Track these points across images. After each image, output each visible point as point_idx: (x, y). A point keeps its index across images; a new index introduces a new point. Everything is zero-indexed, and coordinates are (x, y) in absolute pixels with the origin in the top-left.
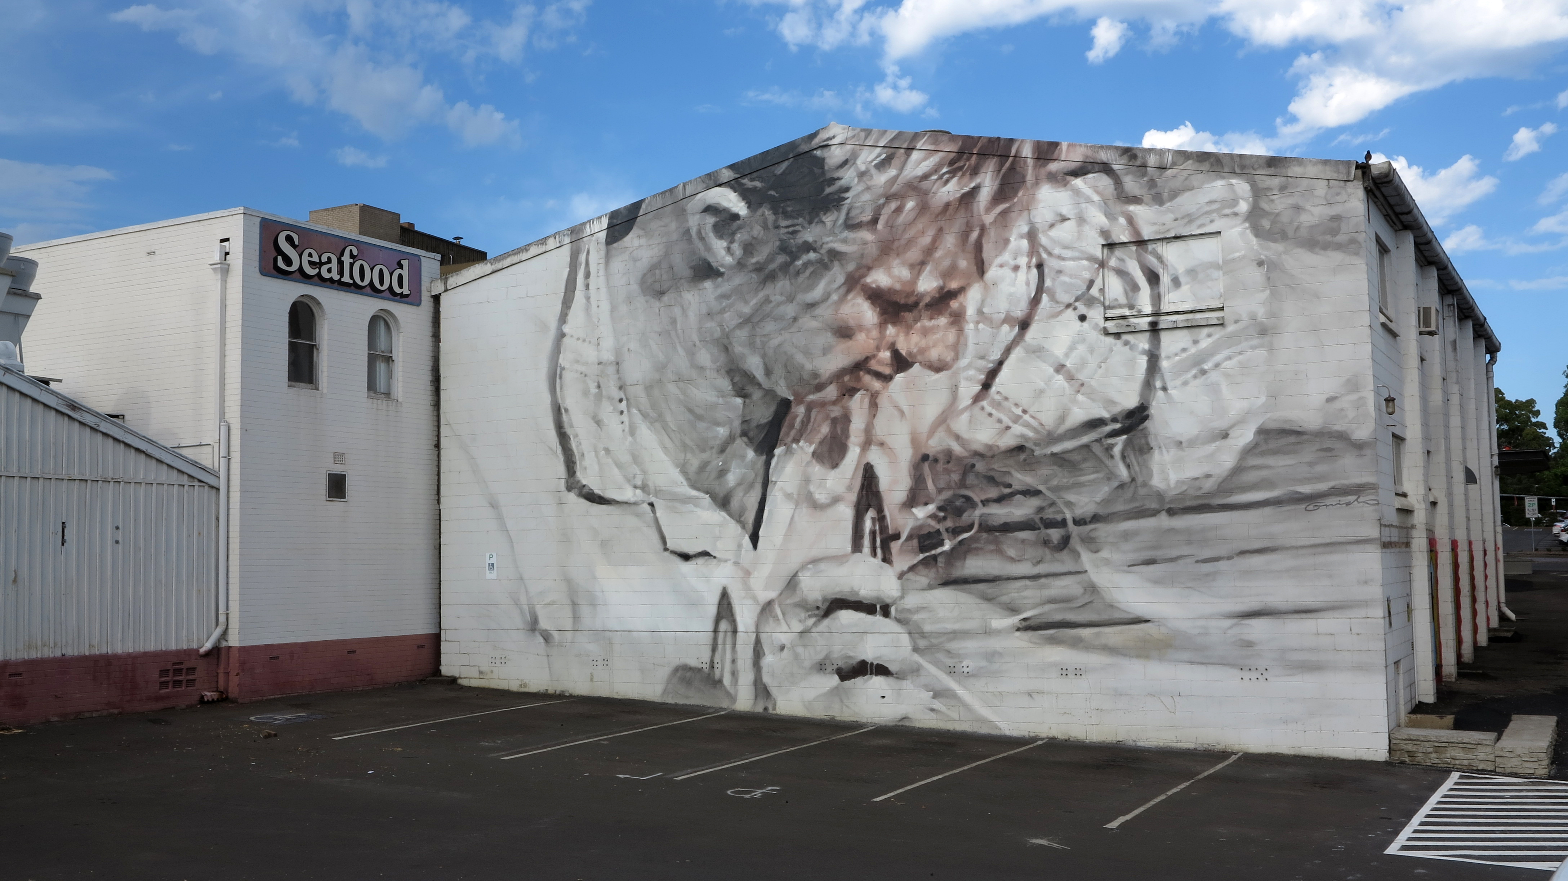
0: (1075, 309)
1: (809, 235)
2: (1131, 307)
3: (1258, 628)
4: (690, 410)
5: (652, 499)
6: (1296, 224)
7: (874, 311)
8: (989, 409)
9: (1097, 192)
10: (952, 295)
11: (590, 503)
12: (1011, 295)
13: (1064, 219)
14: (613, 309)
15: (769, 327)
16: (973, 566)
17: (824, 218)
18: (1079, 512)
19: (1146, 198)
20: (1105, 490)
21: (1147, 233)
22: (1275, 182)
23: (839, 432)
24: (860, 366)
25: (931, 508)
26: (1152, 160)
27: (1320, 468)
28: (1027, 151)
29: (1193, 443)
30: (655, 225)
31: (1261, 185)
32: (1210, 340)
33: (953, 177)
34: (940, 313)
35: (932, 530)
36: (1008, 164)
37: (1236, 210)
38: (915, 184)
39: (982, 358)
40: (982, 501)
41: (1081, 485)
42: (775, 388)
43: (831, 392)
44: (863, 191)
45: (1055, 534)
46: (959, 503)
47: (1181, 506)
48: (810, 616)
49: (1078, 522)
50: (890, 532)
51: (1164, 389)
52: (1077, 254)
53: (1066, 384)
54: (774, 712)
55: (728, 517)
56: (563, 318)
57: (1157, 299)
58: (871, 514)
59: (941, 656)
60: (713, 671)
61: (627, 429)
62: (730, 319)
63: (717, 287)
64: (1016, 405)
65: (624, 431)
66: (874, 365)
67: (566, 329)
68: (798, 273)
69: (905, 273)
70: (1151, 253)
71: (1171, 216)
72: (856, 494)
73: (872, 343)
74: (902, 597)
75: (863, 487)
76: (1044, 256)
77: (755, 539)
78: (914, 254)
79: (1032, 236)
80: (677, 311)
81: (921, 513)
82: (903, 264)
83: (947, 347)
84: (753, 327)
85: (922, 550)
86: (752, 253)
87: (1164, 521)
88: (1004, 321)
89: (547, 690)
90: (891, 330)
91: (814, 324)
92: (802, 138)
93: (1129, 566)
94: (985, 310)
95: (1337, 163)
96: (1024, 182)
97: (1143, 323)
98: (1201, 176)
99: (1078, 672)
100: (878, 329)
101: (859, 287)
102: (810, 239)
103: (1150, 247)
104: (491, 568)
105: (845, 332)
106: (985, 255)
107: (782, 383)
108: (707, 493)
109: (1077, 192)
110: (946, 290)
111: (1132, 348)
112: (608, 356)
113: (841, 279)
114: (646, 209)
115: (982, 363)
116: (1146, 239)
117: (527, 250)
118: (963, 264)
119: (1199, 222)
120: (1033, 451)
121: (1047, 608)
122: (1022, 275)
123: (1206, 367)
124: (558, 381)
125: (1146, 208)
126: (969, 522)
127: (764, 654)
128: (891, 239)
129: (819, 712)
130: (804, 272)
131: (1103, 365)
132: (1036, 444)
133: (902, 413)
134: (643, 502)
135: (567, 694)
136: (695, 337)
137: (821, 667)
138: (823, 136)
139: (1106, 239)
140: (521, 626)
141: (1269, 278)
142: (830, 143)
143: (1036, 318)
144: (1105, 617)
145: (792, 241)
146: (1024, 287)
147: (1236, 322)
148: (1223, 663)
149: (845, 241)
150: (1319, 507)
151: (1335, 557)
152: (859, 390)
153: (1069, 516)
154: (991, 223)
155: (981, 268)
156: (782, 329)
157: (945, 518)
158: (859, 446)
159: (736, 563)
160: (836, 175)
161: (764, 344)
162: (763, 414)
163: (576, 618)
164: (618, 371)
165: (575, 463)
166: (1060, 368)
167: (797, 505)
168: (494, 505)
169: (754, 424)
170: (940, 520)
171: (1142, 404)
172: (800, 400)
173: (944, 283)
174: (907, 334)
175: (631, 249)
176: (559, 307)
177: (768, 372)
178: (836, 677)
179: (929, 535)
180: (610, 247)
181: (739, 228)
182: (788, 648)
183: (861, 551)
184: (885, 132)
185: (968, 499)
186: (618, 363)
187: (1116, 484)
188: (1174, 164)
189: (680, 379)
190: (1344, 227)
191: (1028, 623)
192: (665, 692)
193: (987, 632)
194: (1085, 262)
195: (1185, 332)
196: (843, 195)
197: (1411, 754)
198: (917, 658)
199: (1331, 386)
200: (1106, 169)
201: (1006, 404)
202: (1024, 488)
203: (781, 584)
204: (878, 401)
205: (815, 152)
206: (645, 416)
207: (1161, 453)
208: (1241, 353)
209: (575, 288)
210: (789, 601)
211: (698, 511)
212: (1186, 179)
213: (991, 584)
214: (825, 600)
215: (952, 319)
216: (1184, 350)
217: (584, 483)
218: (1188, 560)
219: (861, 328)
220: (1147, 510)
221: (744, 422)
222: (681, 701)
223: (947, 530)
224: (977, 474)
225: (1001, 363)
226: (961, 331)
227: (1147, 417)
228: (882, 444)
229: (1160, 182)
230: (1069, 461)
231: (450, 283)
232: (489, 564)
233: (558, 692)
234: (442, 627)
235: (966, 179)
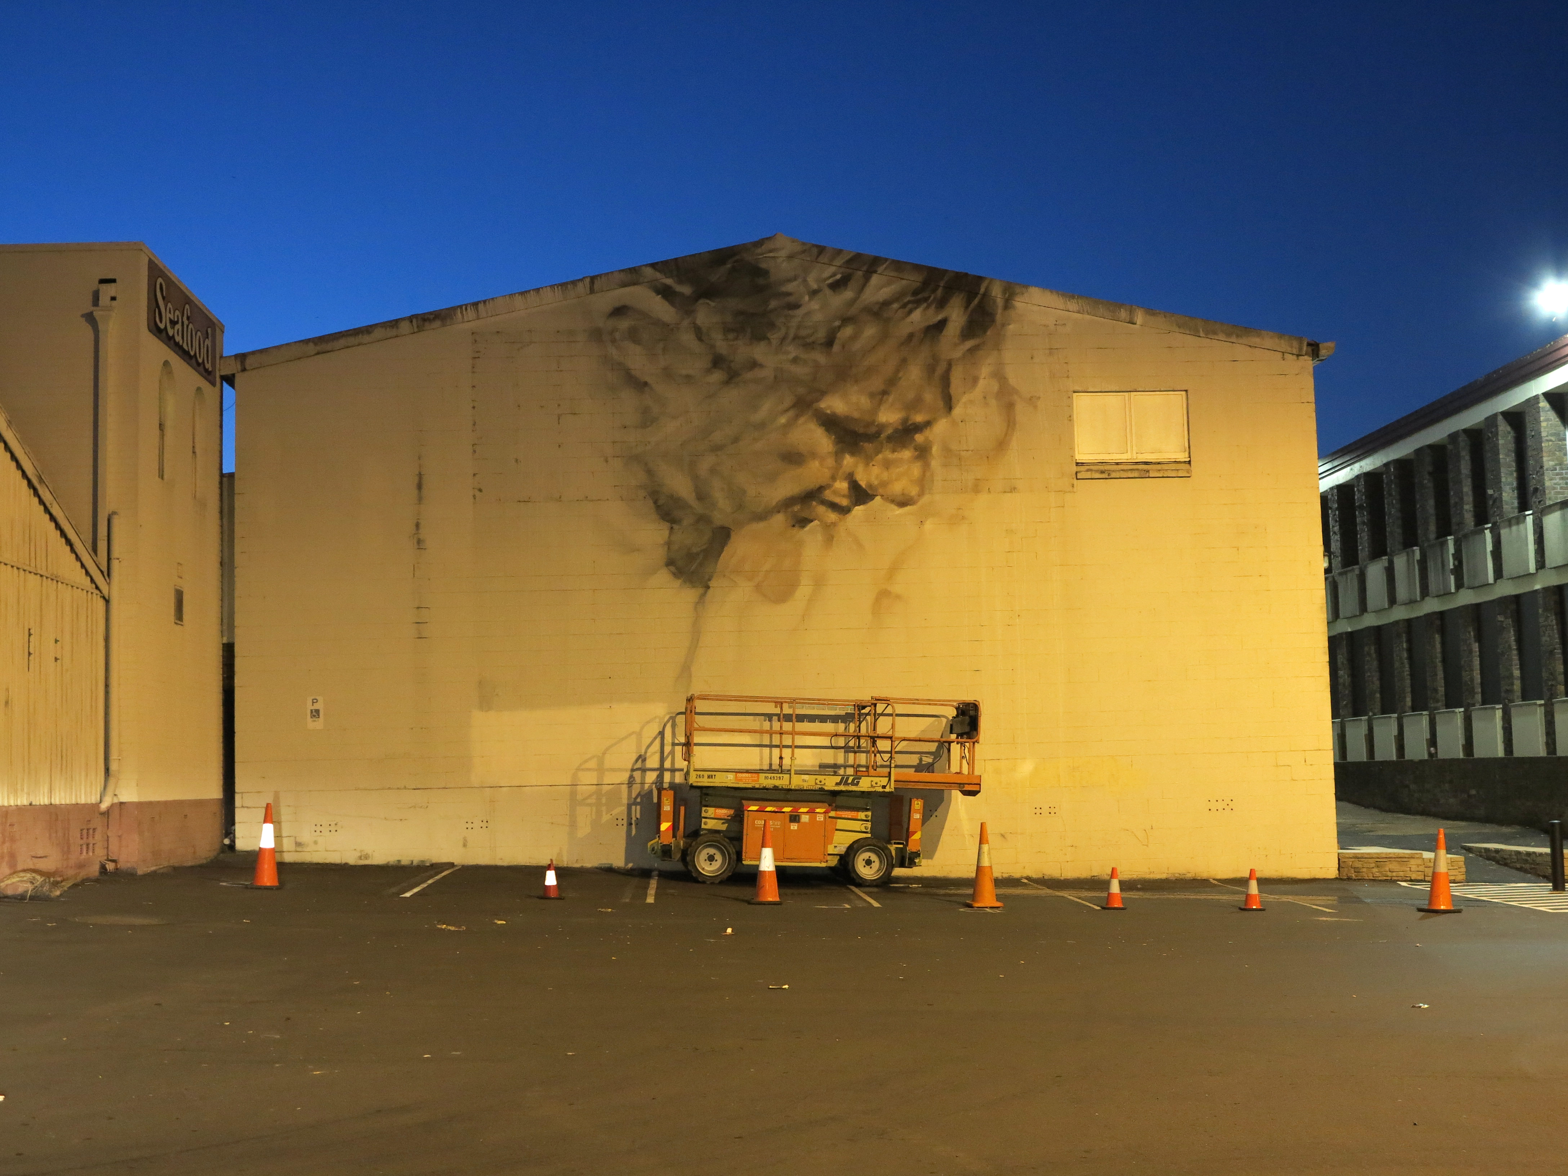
7: (830, 438)
10: (918, 428)
12: (979, 433)
17: (769, 335)
23: (787, 564)
24: (812, 496)
26: (1123, 315)
28: (998, 291)
32: (1179, 492)
33: (917, 307)
34: (904, 446)
36: (976, 301)
38: (876, 309)
42: (710, 514)
43: (778, 521)
66: (828, 495)
73: (827, 473)
76: (1014, 397)
78: (877, 383)
82: (863, 392)
83: (912, 481)
88: (974, 459)
89: (399, 861)
90: (848, 460)
91: (757, 447)
94: (952, 446)
96: (993, 321)
97: (1117, 470)
98: (1168, 335)
99: (1052, 811)
100: (833, 458)
101: (810, 412)
104: (314, 716)
105: (793, 458)
106: (953, 391)
110: (910, 422)
113: (789, 401)
118: (929, 396)
122: (993, 414)
128: (848, 364)
133: (861, 548)
135: (428, 864)
138: (768, 246)
142: (776, 255)
147: (1204, 476)
152: (811, 521)
154: (958, 359)
155: (949, 404)
158: (812, 580)
160: (783, 289)
162: (694, 542)
169: (682, 552)
172: (740, 529)
173: (908, 416)
174: (867, 464)
177: (700, 496)
191: (1000, 764)
192: (567, 854)
195: (1156, 482)
196: (791, 311)
197: (1357, 870)
204: (834, 534)
205: (758, 262)
215: (917, 453)
221: (670, 550)
222: (589, 864)
226: (926, 466)
231: (249, 362)
232: (312, 710)
233: (415, 863)
234: (237, 790)
235: (932, 310)
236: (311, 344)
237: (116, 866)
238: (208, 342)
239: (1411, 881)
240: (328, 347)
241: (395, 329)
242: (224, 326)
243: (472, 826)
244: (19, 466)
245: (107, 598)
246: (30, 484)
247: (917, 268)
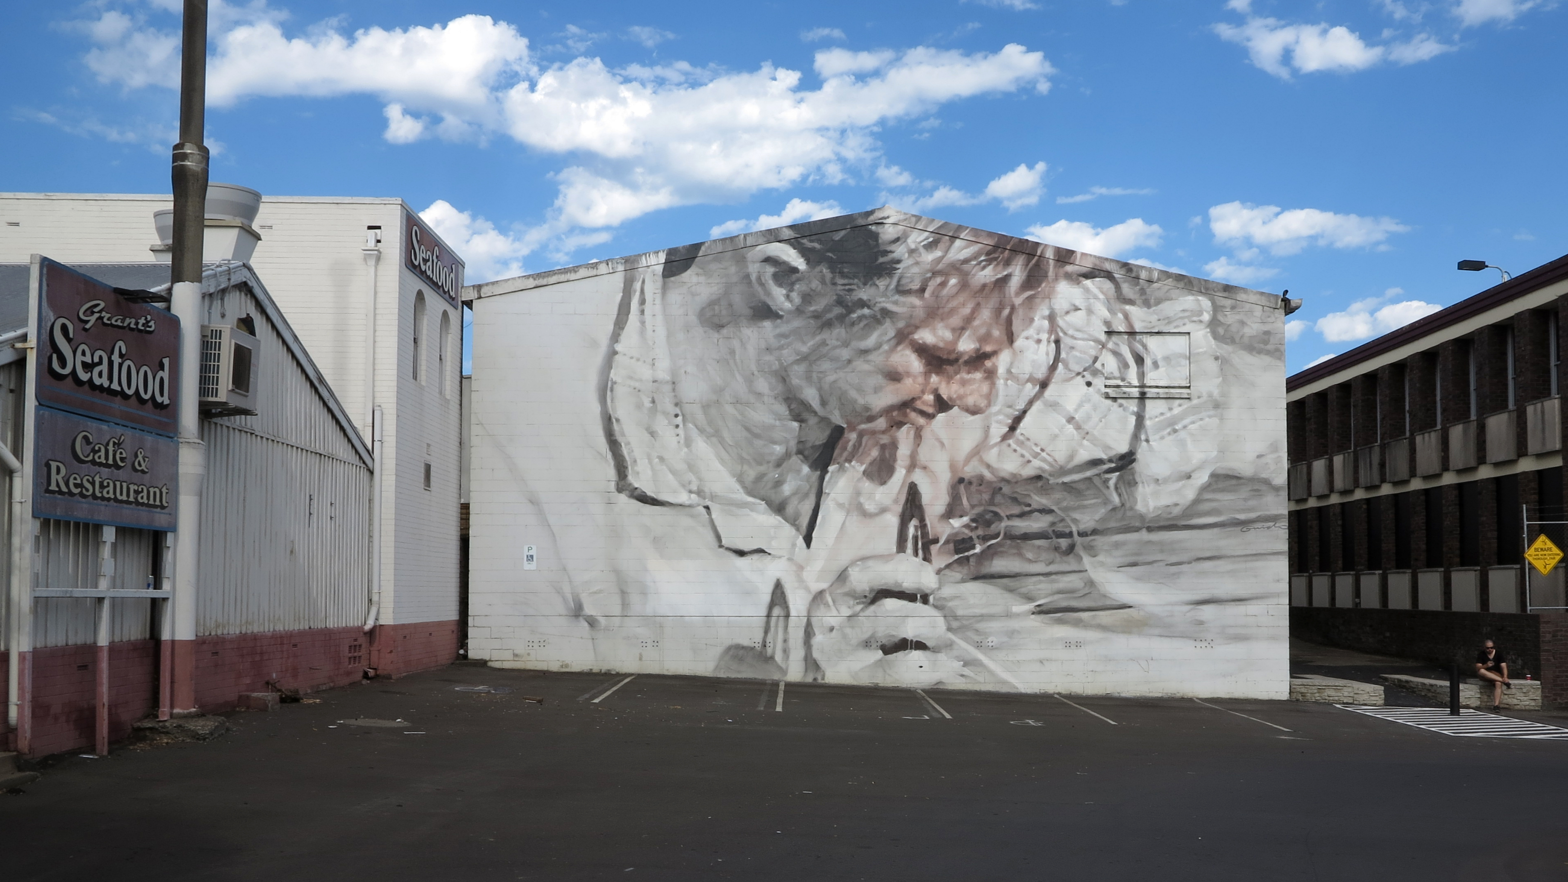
0: (1083, 376)
1: (864, 294)
2: (1123, 380)
3: (1208, 612)
4: (748, 429)
5: (708, 503)
6: (1241, 334)
7: (921, 362)
8: (1014, 446)
9: (1102, 293)
10: (987, 356)
11: (642, 504)
12: (1033, 361)
13: (1077, 309)
14: (669, 335)
15: (826, 365)
16: (999, 565)
17: (877, 282)
18: (1082, 527)
19: (1138, 302)
20: (1102, 511)
21: (1138, 327)
22: (1228, 303)
23: (887, 455)
24: (907, 405)
25: (966, 520)
26: (1143, 275)
27: (1252, 503)
28: (1050, 254)
29: (1166, 480)
30: (714, 266)
31: (1219, 303)
32: (1180, 409)
33: (989, 265)
34: (976, 369)
35: (965, 537)
36: (1034, 261)
37: (1201, 318)
38: (958, 266)
39: (1010, 407)
40: (1007, 516)
41: (1085, 507)
42: (830, 417)
43: (881, 423)
44: (912, 265)
45: (1064, 543)
46: (988, 517)
47: (1157, 525)
48: (858, 603)
49: (1081, 534)
50: (930, 537)
51: (1147, 441)
52: (1086, 336)
53: (1075, 432)
54: (823, 682)
55: (783, 521)
56: (615, 337)
57: (1141, 375)
58: (914, 523)
59: (970, 634)
60: (766, 650)
61: (682, 442)
62: (788, 355)
63: (776, 327)
64: (1036, 444)
65: (679, 442)
66: (919, 405)
67: (618, 347)
68: (853, 324)
69: (948, 335)
70: (1138, 342)
71: (1156, 317)
72: (901, 506)
73: (918, 388)
74: (939, 588)
75: (907, 500)
76: (1061, 334)
77: (808, 540)
78: (956, 321)
79: (1052, 318)
80: (736, 343)
81: (957, 523)
82: (946, 327)
83: (981, 396)
84: (811, 365)
85: (957, 552)
86: (810, 303)
87: (1144, 535)
88: (1028, 380)
89: (591, 669)
90: (934, 379)
91: (866, 367)
92: (859, 213)
93: (1118, 567)
94: (1013, 370)
95: (1270, 295)
96: (1047, 276)
97: (1135, 392)
98: (1178, 291)
99: (1078, 645)
100: (923, 377)
101: (907, 342)
102: (865, 297)
103: (1138, 337)
104: (530, 560)
105: (894, 376)
106: (1014, 328)
107: (837, 413)
108: (763, 500)
109: (1087, 290)
110: (981, 352)
111: (1125, 409)
112: (663, 374)
113: (892, 333)
114: (706, 251)
115: (1010, 411)
116: (1137, 331)
117: (576, 272)
118: (996, 333)
119: (1175, 324)
120: (1048, 480)
121: (1056, 597)
122: (1043, 346)
123: (1177, 428)
124: (609, 393)
125: (1138, 309)
126: (997, 531)
127: (815, 634)
128: (936, 306)
129: (865, 680)
130: (859, 323)
131: (1103, 420)
132: (1050, 475)
133: (942, 445)
134: (699, 505)
135: (613, 673)
136: (754, 368)
137: (867, 644)
138: (878, 215)
139: (1108, 328)
140: (564, 612)
141: (1222, 370)
142: (884, 221)
143: (1053, 380)
144: (1100, 604)
145: (848, 297)
146: (1045, 356)
147: (1199, 397)
148: (1183, 636)
149: (896, 303)
150: (1250, 529)
151: (1259, 564)
152: (905, 424)
153: (1074, 529)
154: (1019, 305)
155: (1011, 338)
156: (837, 368)
157: (976, 528)
158: (905, 468)
159: (790, 559)
160: (889, 248)
161: (820, 380)
162: (818, 437)
163: (625, 605)
164: (674, 390)
165: (627, 468)
166: (1071, 420)
167: (848, 512)
168: (534, 501)
169: (809, 445)
170: (972, 529)
171: (1131, 451)
172: (852, 428)
173: (980, 346)
174: (948, 383)
175: (690, 285)
176: (611, 327)
177: (824, 403)
178: (880, 652)
179: (963, 540)
180: (667, 280)
181: (798, 280)
182: (837, 630)
183: (904, 552)
184: (933, 220)
185: (996, 514)
186: (674, 383)
187: (1111, 507)
188: (1159, 280)
189: (737, 402)
190: (1272, 341)
191: (1041, 608)
192: (717, 668)
193: (1009, 615)
194: (1092, 343)
195: (1163, 401)
196: (895, 266)
197: (1303, 694)
198: (950, 635)
199: (1260, 447)
200: (1109, 276)
201: (1028, 443)
202: (1041, 507)
203: (833, 577)
204: (922, 433)
205: (870, 227)
206: (701, 431)
207: (1144, 487)
208: (1201, 419)
209: (629, 312)
210: (839, 591)
211: (754, 515)
212: (1167, 292)
213: (1013, 579)
214: (871, 590)
215: (986, 375)
216: (1162, 414)
217: (636, 486)
218: (1161, 564)
219: (908, 374)
220: (1133, 527)
221: (800, 442)
222: (733, 675)
223: (978, 537)
224: (1004, 495)
225: (1024, 412)
226: (993, 385)
227: (1134, 461)
228: (925, 468)
229: (1148, 291)
230: (1076, 489)
231: (485, 291)
232: (527, 556)
233: (603, 671)
234: (470, 614)
235: (1000, 267)
236: (531, 279)
237: (376, 672)
238: (452, 275)
239: (1344, 703)
240: (544, 281)
241: (595, 270)
242: (464, 263)
243: (646, 645)
244: (303, 371)
245: (371, 469)
246: (312, 384)
247: (990, 234)
